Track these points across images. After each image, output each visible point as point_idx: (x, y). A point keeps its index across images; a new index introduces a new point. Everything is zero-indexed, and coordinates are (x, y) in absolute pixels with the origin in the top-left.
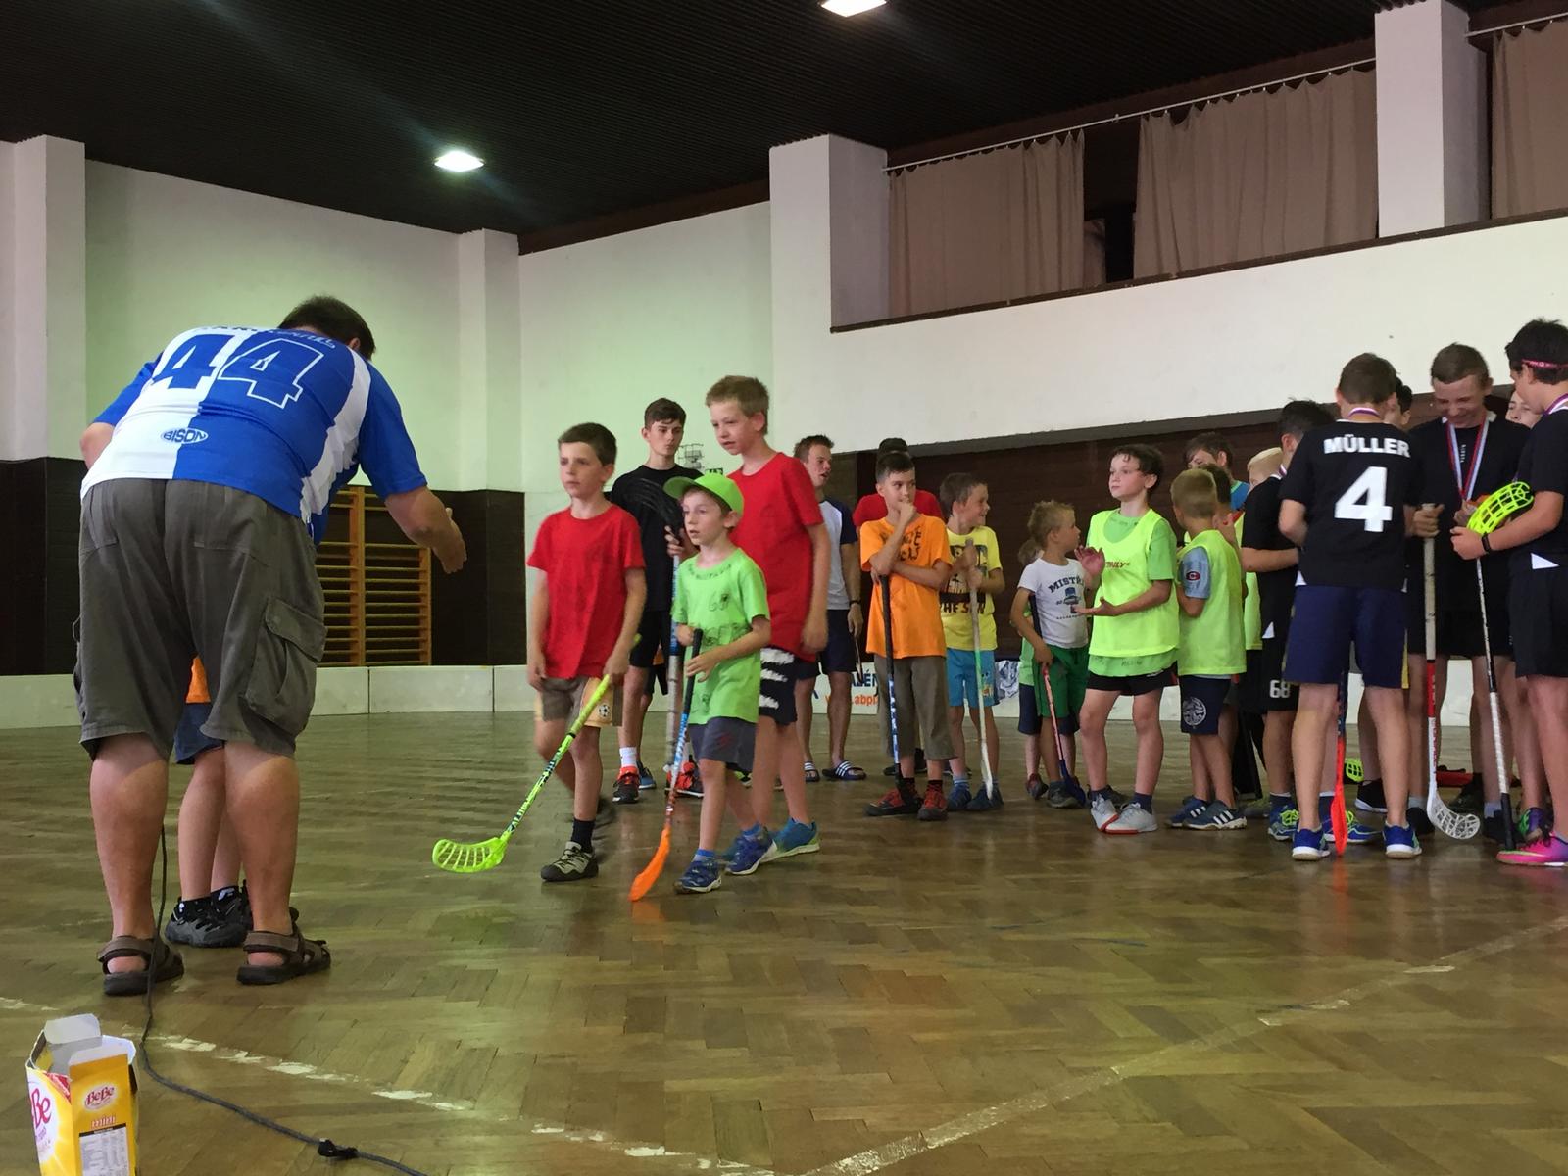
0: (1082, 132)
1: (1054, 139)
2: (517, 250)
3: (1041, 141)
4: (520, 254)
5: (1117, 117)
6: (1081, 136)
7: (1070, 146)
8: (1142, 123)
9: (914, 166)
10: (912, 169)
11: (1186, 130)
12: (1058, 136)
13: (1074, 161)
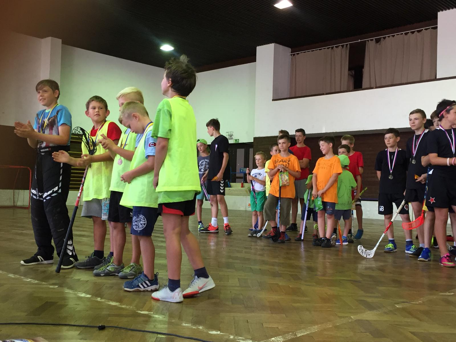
0: (349, 45)
3: (336, 47)
5: (359, 41)
7: (345, 49)
8: (367, 43)
9: (299, 53)
10: (298, 54)
11: (380, 45)
12: (341, 45)
13: (346, 53)
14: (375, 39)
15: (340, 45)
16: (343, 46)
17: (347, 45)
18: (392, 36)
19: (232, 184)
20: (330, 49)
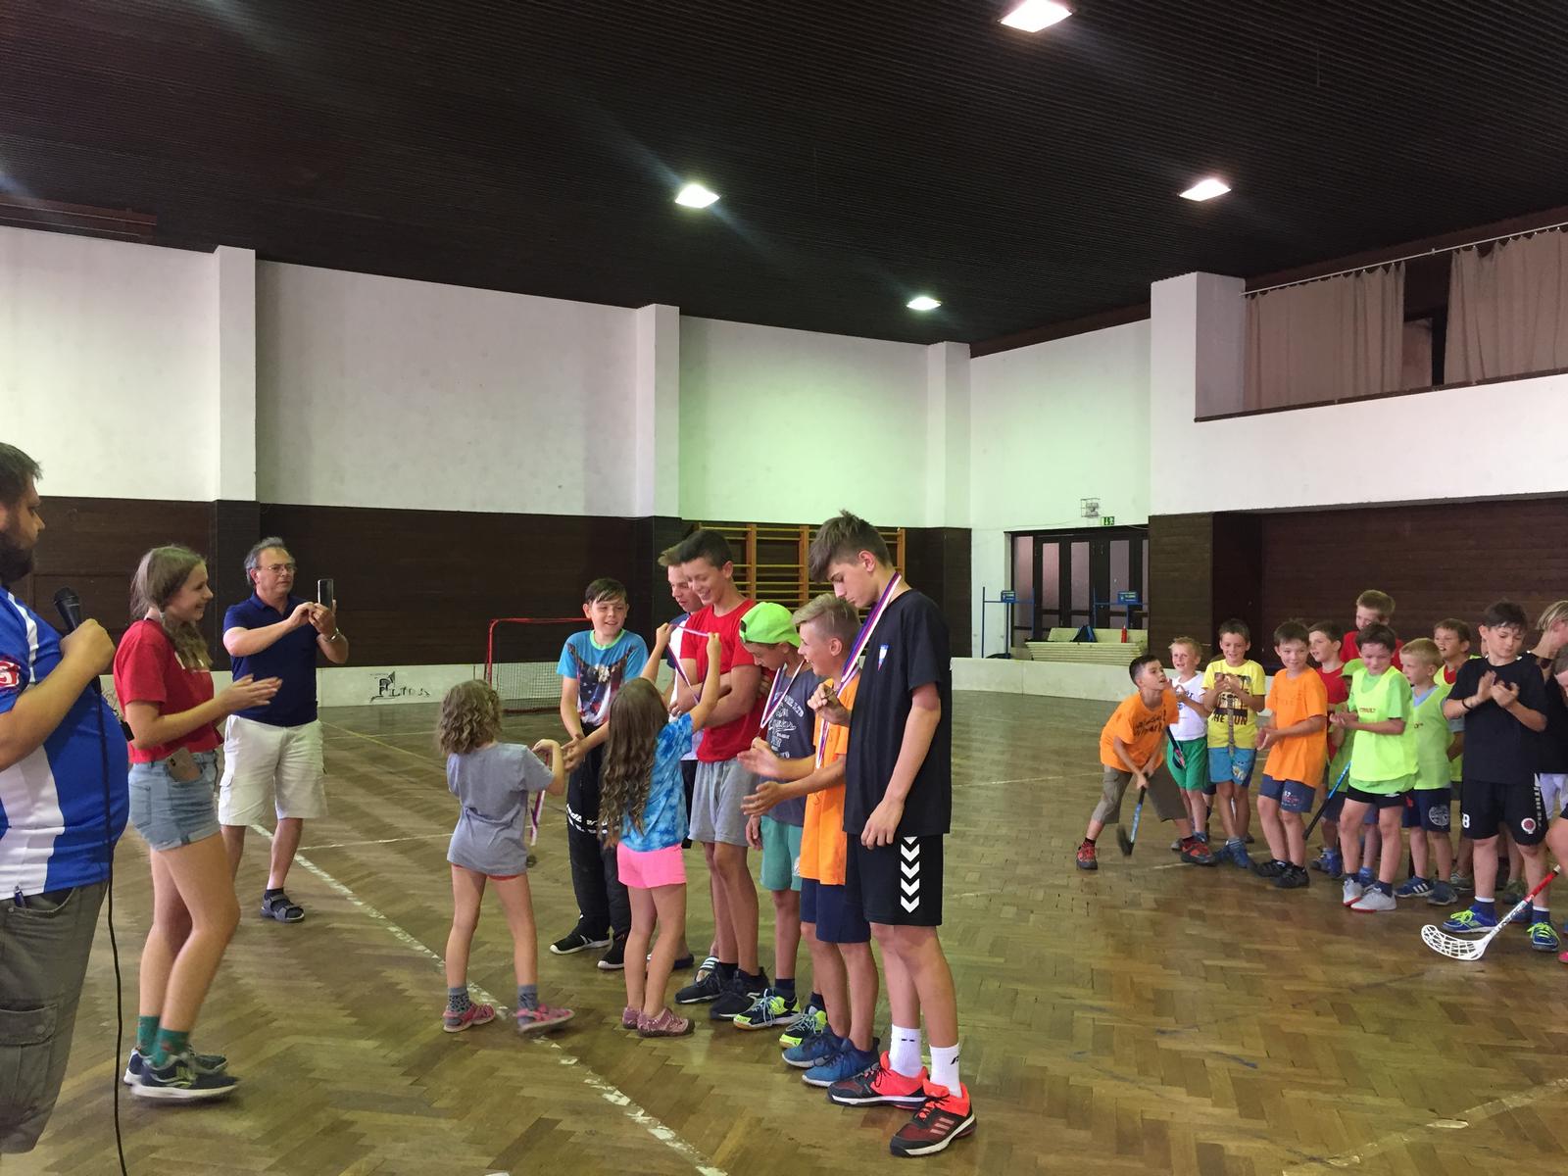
0: (1403, 264)
1: (1380, 269)
2: (969, 355)
3: (1369, 271)
4: (972, 356)
5: (1434, 251)
6: (1403, 267)
7: (1393, 275)
8: (1454, 256)
9: (1266, 291)
10: (1264, 293)
11: (1491, 261)
12: (1384, 266)
13: (1396, 283)
14: (1477, 245)
15: (1378, 267)
16: (1386, 268)
17: (1398, 264)
18: (1525, 235)
19: (1099, 632)
20: (1352, 277)
